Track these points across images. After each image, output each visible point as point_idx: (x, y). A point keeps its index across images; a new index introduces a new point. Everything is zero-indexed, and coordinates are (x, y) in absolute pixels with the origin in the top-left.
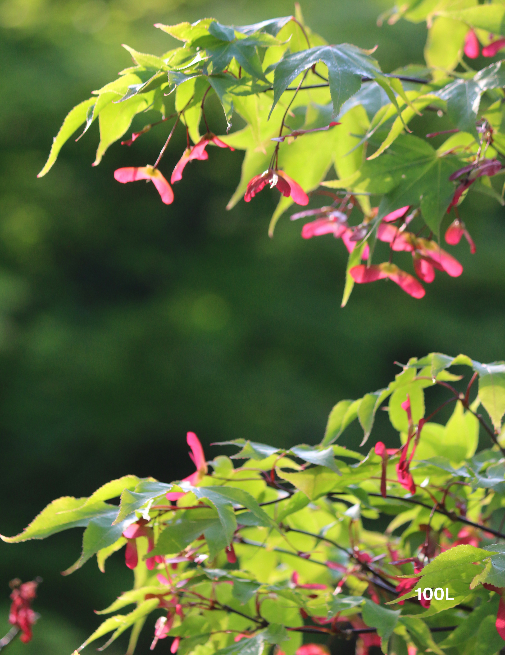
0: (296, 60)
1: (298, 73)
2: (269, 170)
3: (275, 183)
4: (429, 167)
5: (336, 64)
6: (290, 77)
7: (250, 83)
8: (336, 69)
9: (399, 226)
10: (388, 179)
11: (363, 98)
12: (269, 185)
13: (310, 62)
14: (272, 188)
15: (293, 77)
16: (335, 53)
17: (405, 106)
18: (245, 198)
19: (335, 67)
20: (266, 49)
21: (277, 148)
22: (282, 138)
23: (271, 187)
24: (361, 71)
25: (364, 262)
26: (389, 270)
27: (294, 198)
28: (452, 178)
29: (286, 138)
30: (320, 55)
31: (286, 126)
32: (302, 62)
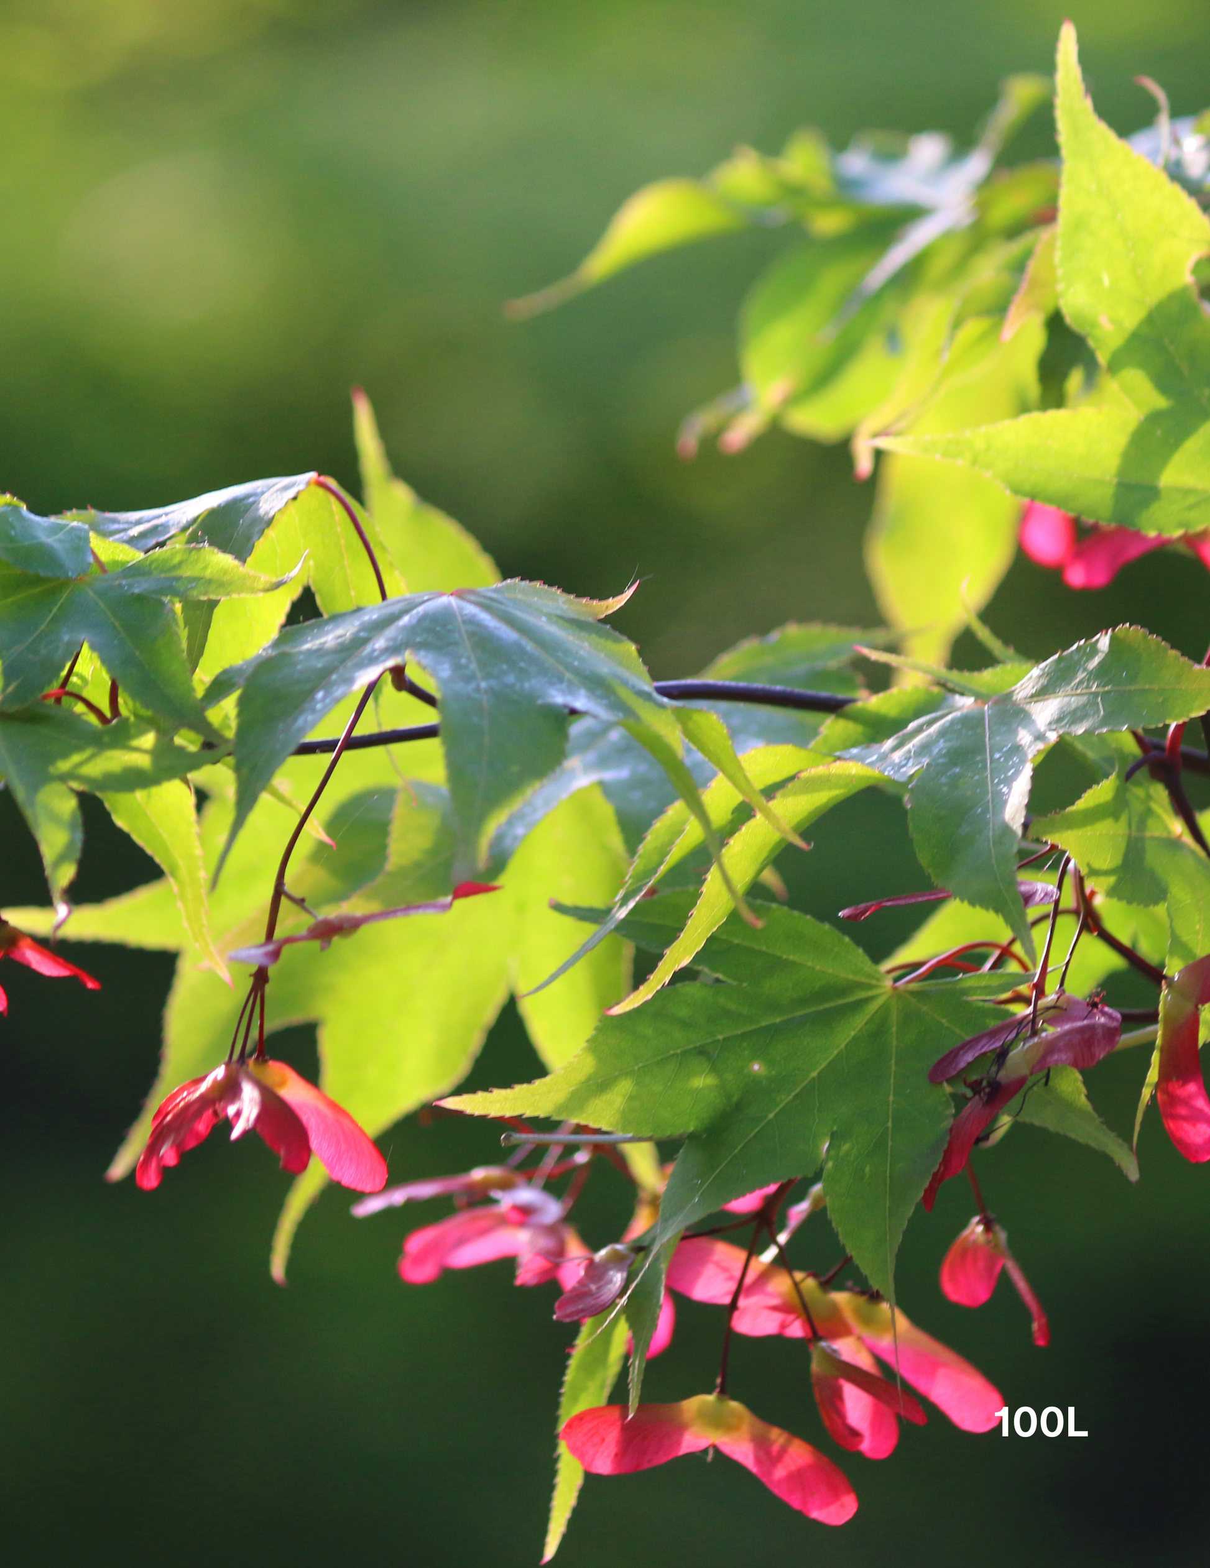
0: (320, 652)
1: (325, 707)
2: (228, 1064)
3: (248, 1120)
4: (857, 1024)
5: (473, 666)
6: (295, 720)
7: (148, 740)
8: (471, 686)
9: (754, 1249)
10: (702, 1081)
11: (603, 762)
12: (229, 1125)
13: (372, 660)
14: (238, 1139)
15: (306, 721)
16: (471, 621)
17: (743, 813)
18: (138, 1174)
19: (469, 679)
20: (213, 604)
21: (261, 977)
22: (270, 947)
23: (235, 1134)
24: (571, 690)
25: (618, 1394)
26: (717, 1421)
27: (330, 1166)
28: (939, 1072)
29: (286, 950)
30: (412, 630)
31: (290, 898)
32: (343, 661)
